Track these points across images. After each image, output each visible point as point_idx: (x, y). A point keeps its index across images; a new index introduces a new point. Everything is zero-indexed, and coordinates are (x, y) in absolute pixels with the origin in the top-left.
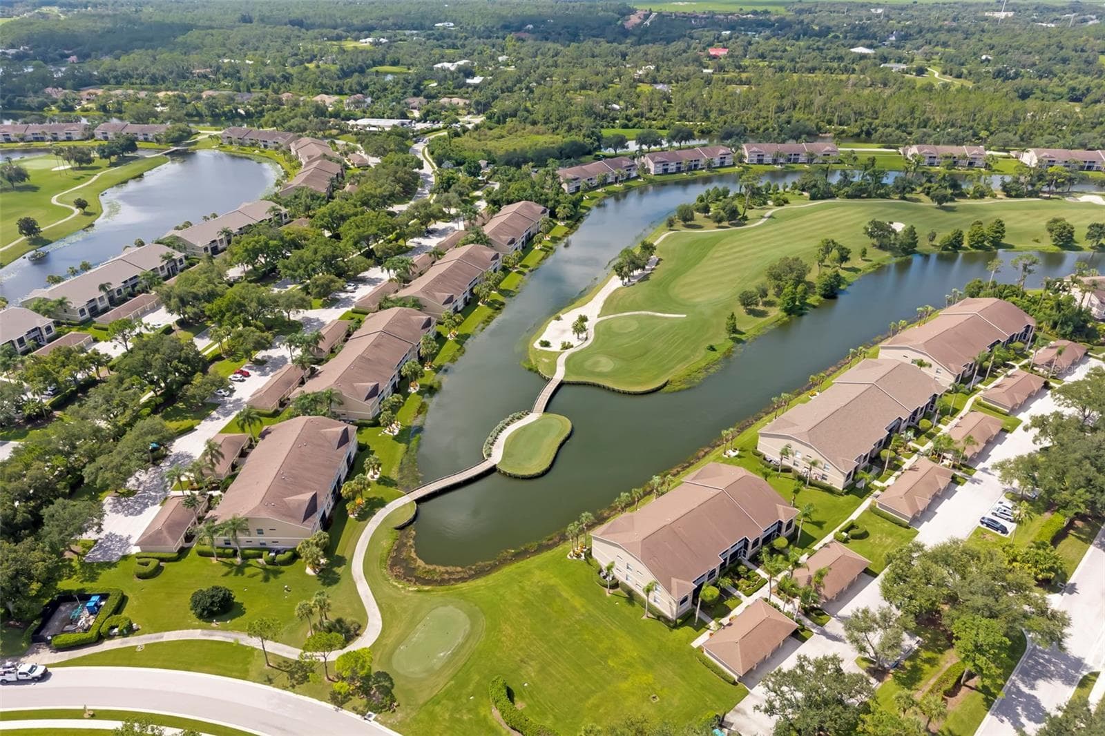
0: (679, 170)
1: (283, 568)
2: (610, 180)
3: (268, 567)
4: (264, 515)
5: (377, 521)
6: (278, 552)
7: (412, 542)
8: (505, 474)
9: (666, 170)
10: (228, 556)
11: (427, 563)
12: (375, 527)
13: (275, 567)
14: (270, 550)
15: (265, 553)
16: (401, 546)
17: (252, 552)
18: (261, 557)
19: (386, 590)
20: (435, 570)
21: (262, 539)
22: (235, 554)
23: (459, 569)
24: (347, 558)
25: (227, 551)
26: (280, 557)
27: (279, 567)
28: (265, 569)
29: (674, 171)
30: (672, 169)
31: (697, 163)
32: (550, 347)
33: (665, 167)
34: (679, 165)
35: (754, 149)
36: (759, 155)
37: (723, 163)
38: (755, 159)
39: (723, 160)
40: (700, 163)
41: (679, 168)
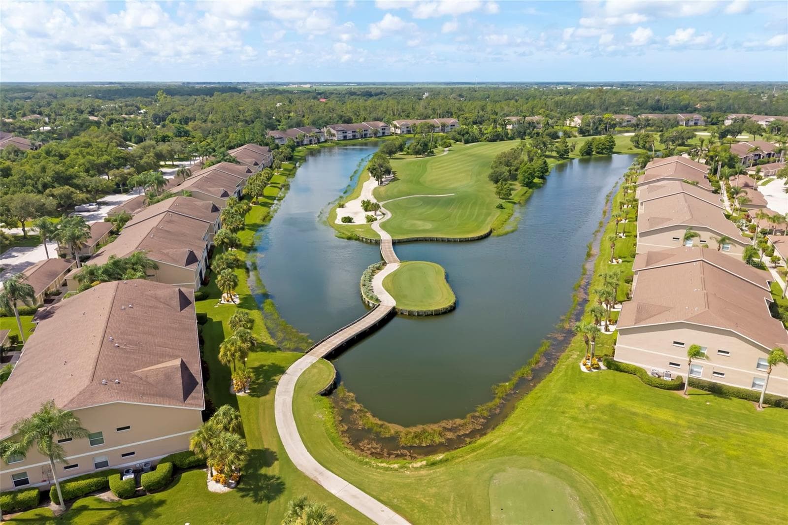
0: (354, 137)
1: (158, 496)
2: (305, 142)
3: (126, 502)
4: (105, 398)
5: (286, 392)
6: (138, 472)
7: (357, 407)
8: (411, 314)
9: (345, 137)
10: (26, 506)
11: (406, 426)
12: (289, 400)
13: (142, 499)
14: (122, 472)
15: (113, 480)
16: (345, 416)
17: (82, 483)
18: (105, 487)
19: (377, 476)
20: (424, 431)
21: (100, 453)
22: (44, 497)
23: (458, 421)
24: (274, 448)
25: (21, 496)
26: (146, 478)
27: (148, 497)
28: (121, 509)
29: (351, 138)
30: (349, 137)
31: (366, 132)
32: (354, 222)
33: (345, 134)
34: (354, 134)
35: (403, 123)
36: (407, 127)
37: (384, 133)
38: (405, 130)
39: (384, 131)
40: (368, 133)
41: (354, 136)
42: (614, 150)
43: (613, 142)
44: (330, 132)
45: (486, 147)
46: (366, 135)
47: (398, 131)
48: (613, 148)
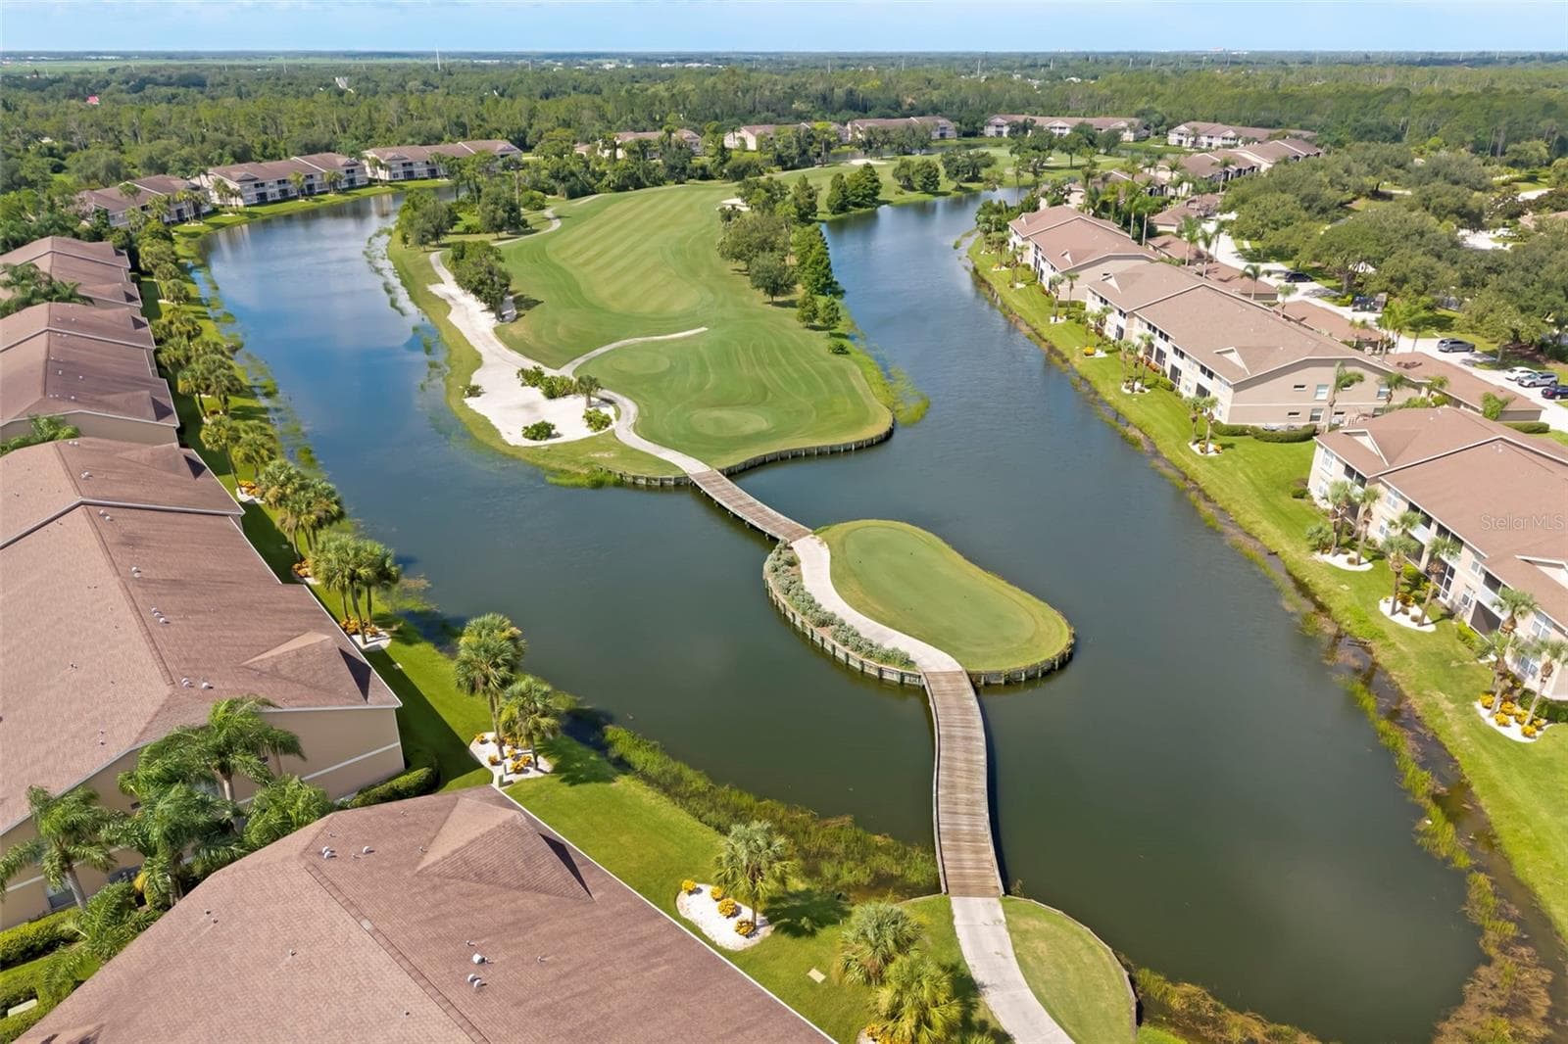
0: (285, 196)
2: (167, 218)
9: (262, 198)
29: (278, 197)
30: (273, 195)
31: (310, 182)
32: (558, 435)
33: (261, 190)
34: (283, 187)
35: (392, 154)
36: (404, 165)
37: (352, 181)
38: (400, 171)
39: (351, 176)
40: (316, 183)
41: (284, 192)
42: (880, 198)
43: (876, 181)
44: (226, 186)
45: (625, 205)
46: (310, 187)
47: (383, 175)
48: (877, 194)
